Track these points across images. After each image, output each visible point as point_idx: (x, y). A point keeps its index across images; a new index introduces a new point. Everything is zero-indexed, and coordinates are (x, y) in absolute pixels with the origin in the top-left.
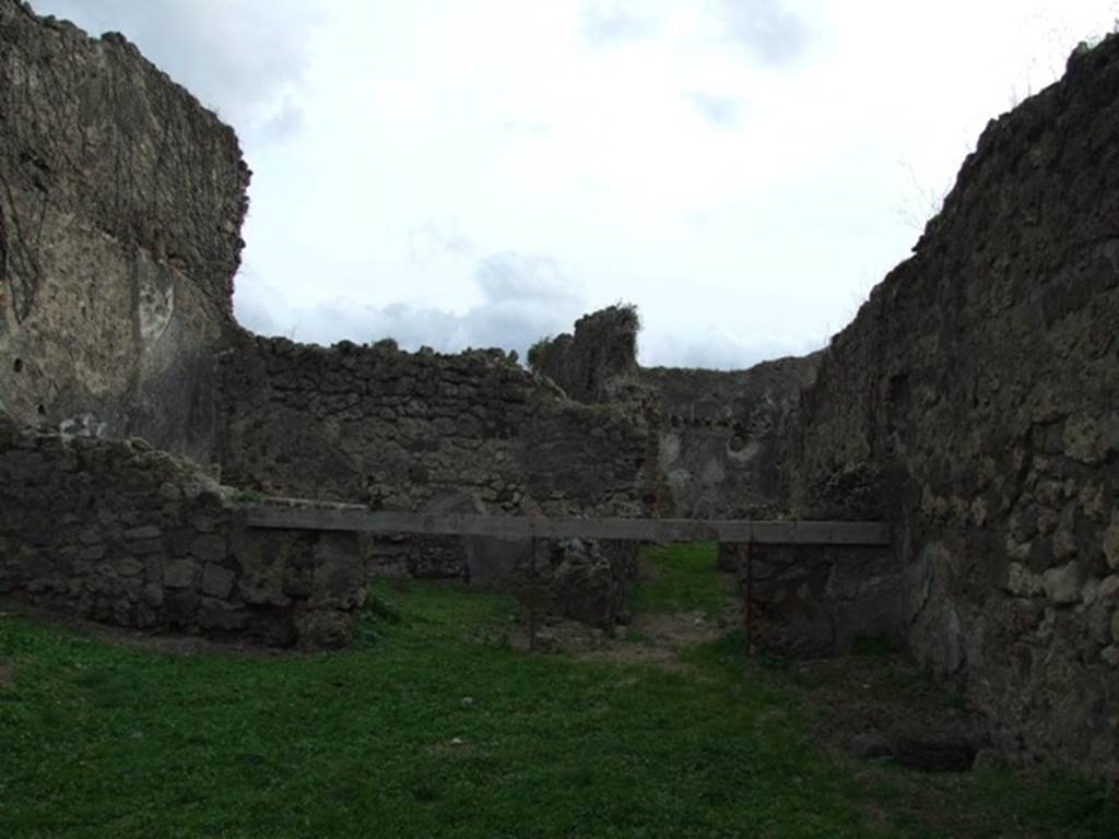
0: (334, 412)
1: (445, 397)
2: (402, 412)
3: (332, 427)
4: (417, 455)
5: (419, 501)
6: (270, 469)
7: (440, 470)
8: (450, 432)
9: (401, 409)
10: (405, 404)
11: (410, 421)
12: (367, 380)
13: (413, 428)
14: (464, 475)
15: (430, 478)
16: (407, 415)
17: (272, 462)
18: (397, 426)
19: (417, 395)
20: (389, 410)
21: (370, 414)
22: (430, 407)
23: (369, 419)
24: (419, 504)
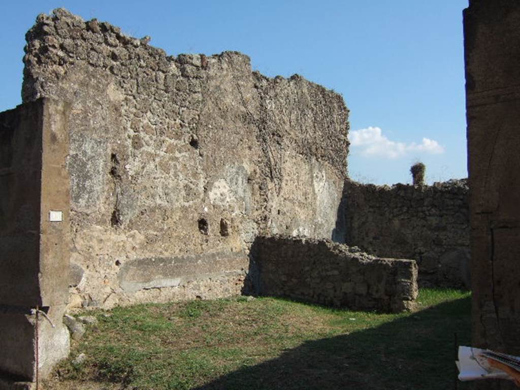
0: (397, 216)
1: (448, 206)
2: (428, 214)
3: (396, 222)
4: (436, 233)
5: (439, 254)
6: (371, 243)
7: (448, 240)
8: (451, 222)
9: (427, 213)
10: (429, 211)
11: (432, 218)
12: (410, 201)
13: (434, 221)
14: (460, 242)
15: (444, 244)
16: (430, 215)
17: (371, 240)
18: (426, 221)
19: (434, 206)
20: (421, 214)
21: (413, 216)
22: (440, 210)
23: (413, 218)
24: (439, 256)
